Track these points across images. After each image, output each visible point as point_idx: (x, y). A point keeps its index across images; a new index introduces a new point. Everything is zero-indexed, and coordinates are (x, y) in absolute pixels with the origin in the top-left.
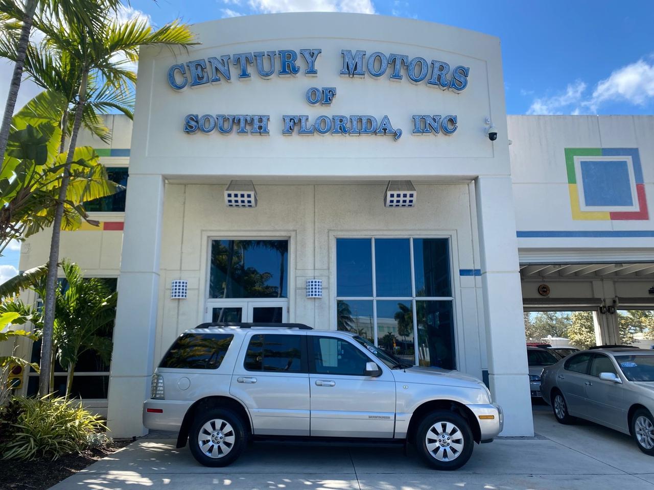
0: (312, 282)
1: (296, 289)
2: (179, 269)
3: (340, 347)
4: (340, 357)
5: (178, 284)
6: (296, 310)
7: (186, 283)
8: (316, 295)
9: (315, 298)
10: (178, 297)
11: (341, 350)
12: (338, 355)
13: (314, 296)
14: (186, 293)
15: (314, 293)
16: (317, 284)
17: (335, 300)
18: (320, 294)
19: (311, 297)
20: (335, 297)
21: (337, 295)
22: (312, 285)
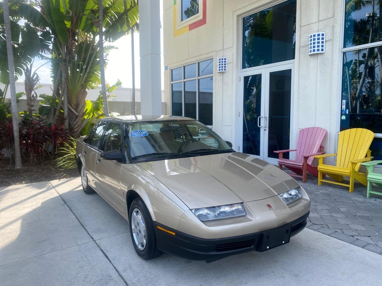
0: (314, 36)
2: (222, 49)
3: (344, 107)
4: (344, 117)
5: (221, 61)
6: (299, 70)
7: (225, 59)
9: (317, 54)
10: (222, 71)
12: (342, 115)
13: (316, 52)
14: (225, 67)
15: (316, 48)
16: (321, 37)
17: (340, 52)
18: (324, 48)
19: (312, 53)
20: (340, 49)
21: (343, 47)
22: (314, 40)
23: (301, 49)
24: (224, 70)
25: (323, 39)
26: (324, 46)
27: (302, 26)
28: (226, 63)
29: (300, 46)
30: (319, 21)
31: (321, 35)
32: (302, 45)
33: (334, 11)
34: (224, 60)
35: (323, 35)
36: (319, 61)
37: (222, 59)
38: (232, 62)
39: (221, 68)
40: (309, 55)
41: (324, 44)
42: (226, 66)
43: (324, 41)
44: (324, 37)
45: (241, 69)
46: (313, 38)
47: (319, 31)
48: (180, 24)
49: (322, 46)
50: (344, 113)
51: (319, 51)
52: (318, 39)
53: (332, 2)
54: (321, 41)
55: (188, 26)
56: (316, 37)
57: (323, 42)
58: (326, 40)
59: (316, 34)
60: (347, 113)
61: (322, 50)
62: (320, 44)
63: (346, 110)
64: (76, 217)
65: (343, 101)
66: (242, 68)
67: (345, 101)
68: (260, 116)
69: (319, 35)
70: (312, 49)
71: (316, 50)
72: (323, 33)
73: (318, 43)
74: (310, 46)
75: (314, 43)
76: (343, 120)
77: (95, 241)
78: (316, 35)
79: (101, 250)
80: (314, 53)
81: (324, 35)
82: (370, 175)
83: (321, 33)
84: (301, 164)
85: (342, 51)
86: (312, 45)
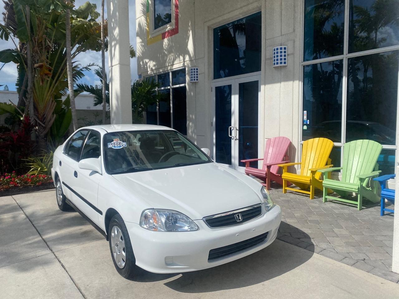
0: (277, 49)
1: (266, 59)
3: (305, 117)
4: (305, 127)
5: (193, 71)
7: (197, 69)
8: (281, 63)
9: (281, 66)
10: (194, 81)
11: (307, 120)
12: (303, 125)
15: (279, 61)
16: (283, 50)
17: (301, 65)
18: (286, 61)
19: (276, 65)
20: (301, 62)
21: (303, 61)
22: (277, 53)
23: (267, 61)
24: (196, 80)
25: (285, 52)
26: (287, 59)
27: (267, 40)
28: (198, 73)
29: (265, 58)
30: (281, 35)
31: (283, 49)
32: (267, 57)
33: (294, 27)
34: (196, 71)
35: (285, 48)
36: (282, 74)
37: (194, 69)
38: (204, 73)
39: (193, 79)
40: (274, 67)
41: (286, 57)
42: (198, 76)
43: (286, 54)
44: (286, 50)
45: (212, 80)
46: (276, 51)
47: (282, 44)
48: (153, 33)
49: (285, 59)
50: (306, 123)
51: (282, 64)
52: (281, 52)
53: (293, 17)
54: (283, 54)
55: (161, 35)
56: (279, 51)
57: (285, 56)
58: (289, 53)
59: (279, 47)
60: (308, 123)
61: (285, 63)
62: (283, 57)
63: (307, 121)
64: (37, 230)
65: (304, 111)
66: (214, 79)
67: (306, 111)
68: (231, 126)
69: (281, 49)
70: (276, 62)
71: (279, 63)
72: (285, 47)
73: (281, 56)
74: (274, 59)
75: (277, 56)
76: (305, 130)
77: (54, 253)
78: (279, 49)
79: (59, 261)
80: (278, 65)
81: (287, 49)
82: (325, 181)
83: (283, 47)
84: (265, 173)
85: (302, 65)
86: (276, 58)
